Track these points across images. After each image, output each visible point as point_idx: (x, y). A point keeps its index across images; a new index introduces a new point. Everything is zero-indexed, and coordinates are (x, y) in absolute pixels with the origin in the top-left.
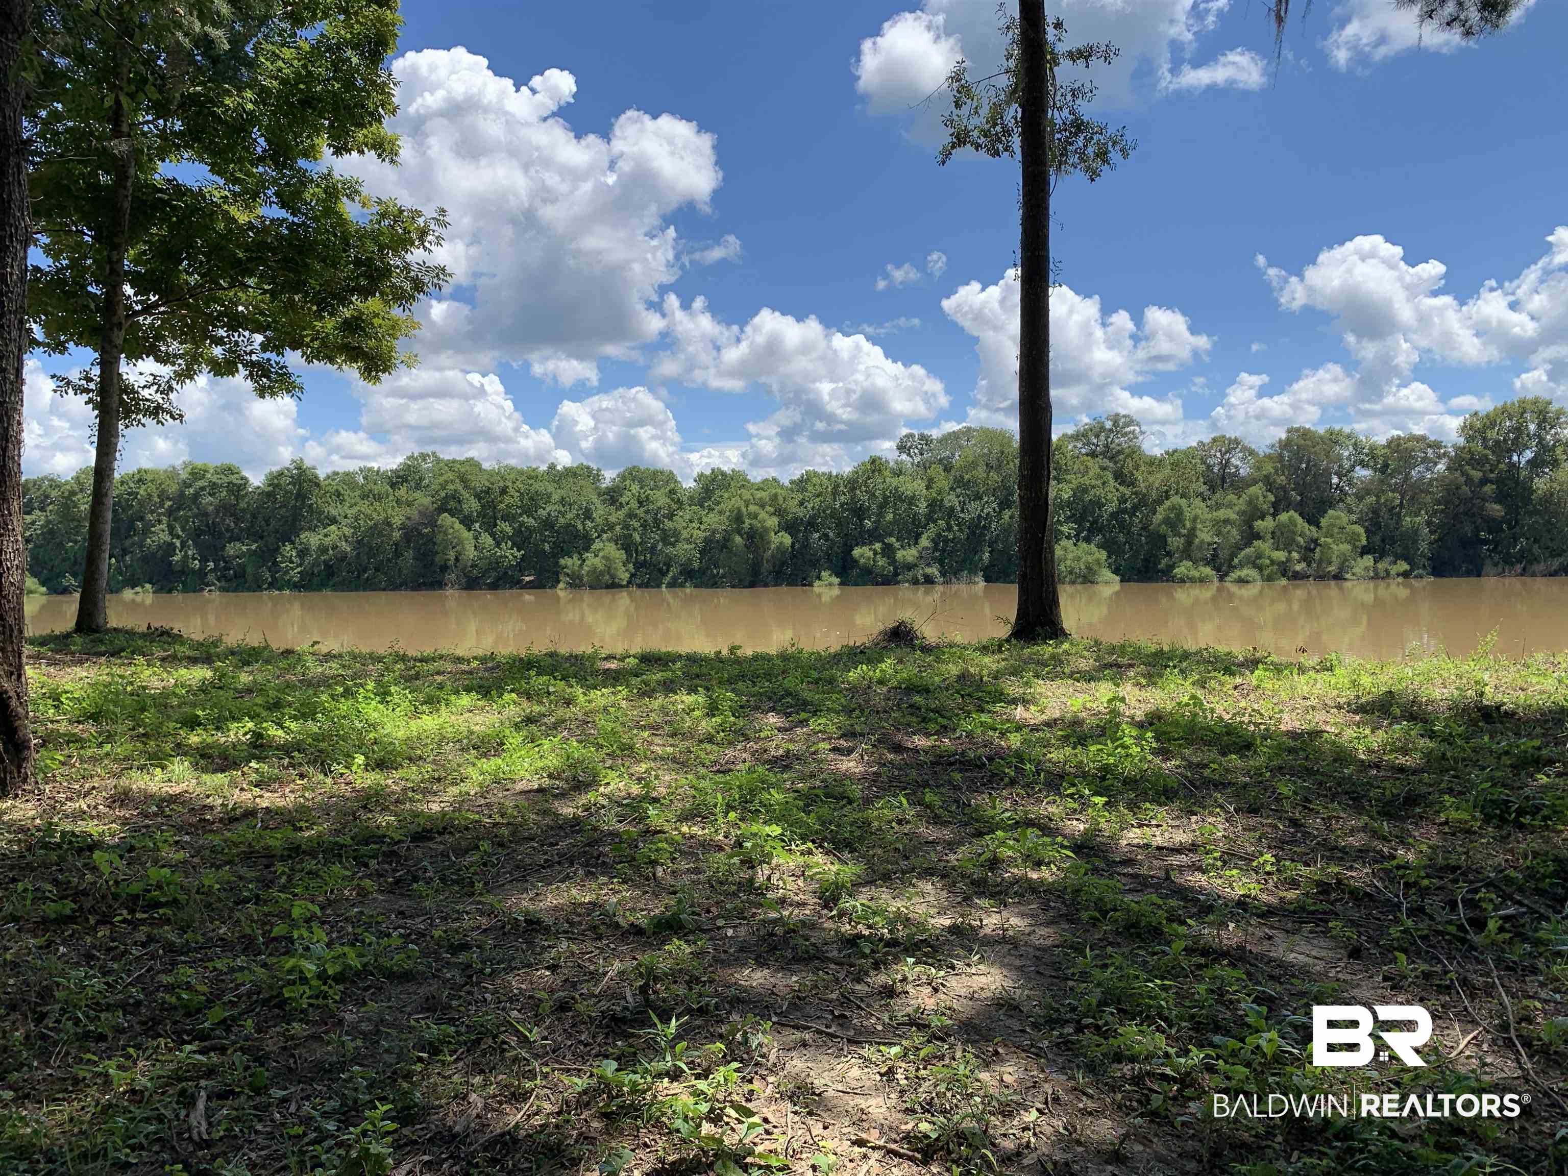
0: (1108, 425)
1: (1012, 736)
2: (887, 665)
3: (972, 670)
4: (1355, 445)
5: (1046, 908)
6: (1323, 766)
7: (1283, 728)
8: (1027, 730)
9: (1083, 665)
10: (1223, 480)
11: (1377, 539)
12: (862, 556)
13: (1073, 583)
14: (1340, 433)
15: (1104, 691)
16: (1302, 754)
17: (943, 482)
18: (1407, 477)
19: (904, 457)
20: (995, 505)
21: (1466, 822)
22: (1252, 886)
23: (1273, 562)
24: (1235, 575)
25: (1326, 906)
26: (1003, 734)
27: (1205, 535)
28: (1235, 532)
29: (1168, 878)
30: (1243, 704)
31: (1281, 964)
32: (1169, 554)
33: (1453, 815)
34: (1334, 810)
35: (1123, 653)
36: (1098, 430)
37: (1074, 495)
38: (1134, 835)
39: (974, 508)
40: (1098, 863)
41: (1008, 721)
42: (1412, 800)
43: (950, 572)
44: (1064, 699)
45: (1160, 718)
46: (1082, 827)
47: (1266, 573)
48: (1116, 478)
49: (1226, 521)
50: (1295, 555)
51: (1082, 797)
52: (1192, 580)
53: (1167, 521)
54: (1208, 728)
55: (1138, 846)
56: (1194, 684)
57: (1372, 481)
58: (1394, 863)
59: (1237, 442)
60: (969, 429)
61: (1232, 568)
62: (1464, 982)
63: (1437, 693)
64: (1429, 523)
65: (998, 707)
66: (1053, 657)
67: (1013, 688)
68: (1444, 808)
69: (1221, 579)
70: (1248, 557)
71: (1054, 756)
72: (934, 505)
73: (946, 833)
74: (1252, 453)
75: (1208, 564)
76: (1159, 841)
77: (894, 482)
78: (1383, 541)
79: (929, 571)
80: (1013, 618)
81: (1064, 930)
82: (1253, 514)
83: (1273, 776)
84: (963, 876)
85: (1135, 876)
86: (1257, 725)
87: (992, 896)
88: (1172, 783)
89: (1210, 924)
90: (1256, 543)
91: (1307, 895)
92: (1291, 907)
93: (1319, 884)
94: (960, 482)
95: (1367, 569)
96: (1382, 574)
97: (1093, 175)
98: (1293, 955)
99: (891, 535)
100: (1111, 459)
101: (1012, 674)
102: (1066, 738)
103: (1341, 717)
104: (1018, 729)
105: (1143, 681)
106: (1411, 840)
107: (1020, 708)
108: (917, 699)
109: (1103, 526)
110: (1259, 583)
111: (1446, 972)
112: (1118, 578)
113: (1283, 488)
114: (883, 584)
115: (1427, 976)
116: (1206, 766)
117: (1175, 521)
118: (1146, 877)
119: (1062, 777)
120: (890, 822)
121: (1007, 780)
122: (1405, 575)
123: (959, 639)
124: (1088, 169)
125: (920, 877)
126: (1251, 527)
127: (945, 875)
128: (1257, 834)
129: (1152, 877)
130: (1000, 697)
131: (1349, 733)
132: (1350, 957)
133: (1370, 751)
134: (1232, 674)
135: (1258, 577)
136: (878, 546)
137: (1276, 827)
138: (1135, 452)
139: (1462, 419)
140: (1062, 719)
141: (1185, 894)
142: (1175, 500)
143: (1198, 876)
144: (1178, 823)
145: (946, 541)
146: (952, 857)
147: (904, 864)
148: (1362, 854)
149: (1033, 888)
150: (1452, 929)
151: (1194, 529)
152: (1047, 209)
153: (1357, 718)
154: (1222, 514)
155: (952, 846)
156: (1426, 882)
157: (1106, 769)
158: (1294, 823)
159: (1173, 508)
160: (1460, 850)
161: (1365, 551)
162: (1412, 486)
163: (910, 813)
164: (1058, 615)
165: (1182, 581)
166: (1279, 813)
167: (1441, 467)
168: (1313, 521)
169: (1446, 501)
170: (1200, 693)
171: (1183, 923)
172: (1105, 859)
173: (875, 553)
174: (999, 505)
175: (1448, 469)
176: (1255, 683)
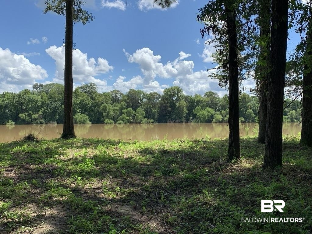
0: (89, 85)
1: (59, 164)
2: (25, 146)
3: (50, 147)
4: (143, 94)
5: (64, 207)
6: (132, 166)
7: (124, 157)
8: (63, 162)
9: (79, 144)
10: (116, 100)
11: (147, 114)
12: (22, 116)
13: (80, 124)
14: (140, 91)
15: (83, 150)
16: (128, 163)
17: (46, 97)
18: (153, 102)
19: (35, 89)
20: (60, 104)
21: (159, 176)
22: (114, 195)
23: (126, 119)
24: (118, 122)
25: (130, 198)
26: (56, 163)
27: (111, 113)
28: (118, 112)
29: (95, 196)
30: (116, 152)
31: (119, 213)
32: (103, 117)
33: (157, 174)
34: (134, 175)
35: (89, 141)
36: (87, 86)
37: (81, 102)
38: (88, 186)
39: (54, 104)
40: (78, 194)
41: (58, 159)
42: (149, 172)
43: (47, 121)
44: (74, 153)
45: (97, 156)
46: (75, 185)
47: (125, 122)
48: (91, 99)
49: (116, 110)
50: (131, 118)
51: (75, 178)
52: (108, 123)
53: (103, 109)
54: (107, 158)
55: (89, 189)
56: (105, 148)
57: (147, 102)
58: (144, 186)
59: (119, 91)
60: (53, 83)
61: (117, 121)
62: (156, 211)
63: (156, 148)
64: (157, 111)
65: (56, 156)
66: (72, 143)
67: (60, 151)
68: (155, 173)
69: (115, 123)
70: (121, 118)
71: (70, 168)
72: (43, 103)
73: (38, 191)
74: (122, 94)
75: (112, 120)
76: (94, 187)
77: (32, 96)
78: (149, 115)
79: (41, 120)
80: (62, 133)
81: (68, 212)
82: (122, 108)
83: (121, 169)
84: (42, 201)
85: (87, 196)
86: (119, 157)
87: (49, 206)
88: (98, 172)
89: (104, 206)
90: (123, 115)
91: (126, 196)
92: (122, 199)
93: (129, 193)
94: (50, 97)
95: (145, 121)
96: (148, 122)
97: (84, 24)
98: (122, 211)
99: (30, 111)
100: (90, 94)
101: (60, 147)
102: (73, 163)
103: (136, 154)
104: (61, 162)
105: (93, 148)
106: (148, 181)
107: (62, 156)
108: (33, 155)
109: (87, 110)
110: (123, 124)
111: (153, 210)
112: (91, 123)
113: (129, 102)
114: (28, 124)
115: (149, 211)
116: (106, 167)
117: (105, 109)
118: (89, 196)
119: (71, 173)
120: (22, 189)
121: (56, 175)
122: (153, 122)
123: (47, 139)
124: (83, 22)
125: (29, 203)
126: (122, 111)
127: (36, 202)
128: (117, 183)
129: (91, 196)
130: (57, 153)
131: (138, 158)
132: (134, 209)
133: (142, 161)
134: (114, 145)
135: (123, 123)
136: (26, 114)
137: (121, 181)
138: (95, 92)
139: (164, 89)
140: (72, 158)
141: (99, 199)
142: (105, 104)
143: (102, 194)
144: (99, 182)
145: (46, 113)
146: (39, 197)
147: (25, 200)
148: (138, 185)
149: (60, 202)
150: (155, 200)
151: (109, 111)
152: (72, 30)
153: (140, 154)
154: (116, 108)
155: (39, 194)
156: (150, 190)
157: (82, 170)
158: (125, 179)
159: (104, 106)
160: (158, 182)
161: (145, 117)
162: (155, 103)
163: (28, 186)
164: (74, 132)
165: (106, 124)
166: (122, 177)
167: (160, 99)
168: (135, 110)
169: (161, 107)
170: (106, 150)
171: (98, 206)
172: (80, 193)
173: (26, 116)
174: (61, 104)
175: (161, 100)
176: (119, 147)
